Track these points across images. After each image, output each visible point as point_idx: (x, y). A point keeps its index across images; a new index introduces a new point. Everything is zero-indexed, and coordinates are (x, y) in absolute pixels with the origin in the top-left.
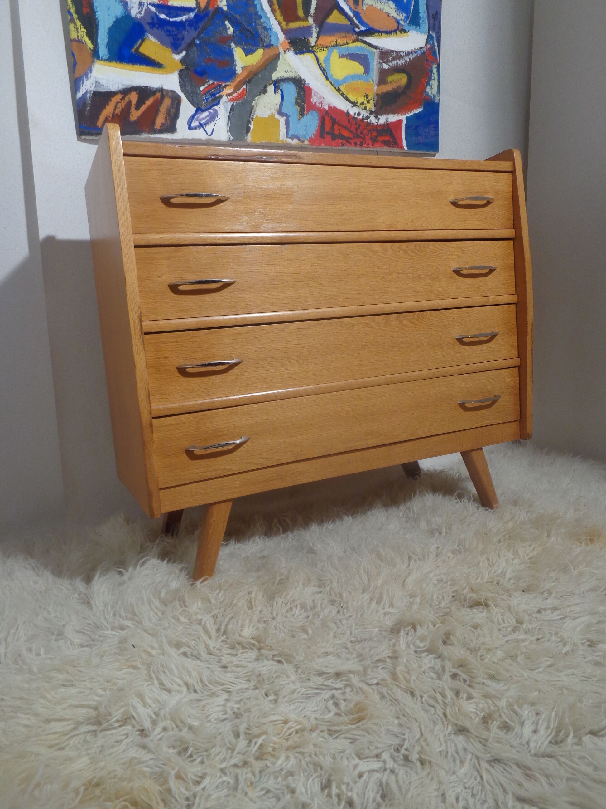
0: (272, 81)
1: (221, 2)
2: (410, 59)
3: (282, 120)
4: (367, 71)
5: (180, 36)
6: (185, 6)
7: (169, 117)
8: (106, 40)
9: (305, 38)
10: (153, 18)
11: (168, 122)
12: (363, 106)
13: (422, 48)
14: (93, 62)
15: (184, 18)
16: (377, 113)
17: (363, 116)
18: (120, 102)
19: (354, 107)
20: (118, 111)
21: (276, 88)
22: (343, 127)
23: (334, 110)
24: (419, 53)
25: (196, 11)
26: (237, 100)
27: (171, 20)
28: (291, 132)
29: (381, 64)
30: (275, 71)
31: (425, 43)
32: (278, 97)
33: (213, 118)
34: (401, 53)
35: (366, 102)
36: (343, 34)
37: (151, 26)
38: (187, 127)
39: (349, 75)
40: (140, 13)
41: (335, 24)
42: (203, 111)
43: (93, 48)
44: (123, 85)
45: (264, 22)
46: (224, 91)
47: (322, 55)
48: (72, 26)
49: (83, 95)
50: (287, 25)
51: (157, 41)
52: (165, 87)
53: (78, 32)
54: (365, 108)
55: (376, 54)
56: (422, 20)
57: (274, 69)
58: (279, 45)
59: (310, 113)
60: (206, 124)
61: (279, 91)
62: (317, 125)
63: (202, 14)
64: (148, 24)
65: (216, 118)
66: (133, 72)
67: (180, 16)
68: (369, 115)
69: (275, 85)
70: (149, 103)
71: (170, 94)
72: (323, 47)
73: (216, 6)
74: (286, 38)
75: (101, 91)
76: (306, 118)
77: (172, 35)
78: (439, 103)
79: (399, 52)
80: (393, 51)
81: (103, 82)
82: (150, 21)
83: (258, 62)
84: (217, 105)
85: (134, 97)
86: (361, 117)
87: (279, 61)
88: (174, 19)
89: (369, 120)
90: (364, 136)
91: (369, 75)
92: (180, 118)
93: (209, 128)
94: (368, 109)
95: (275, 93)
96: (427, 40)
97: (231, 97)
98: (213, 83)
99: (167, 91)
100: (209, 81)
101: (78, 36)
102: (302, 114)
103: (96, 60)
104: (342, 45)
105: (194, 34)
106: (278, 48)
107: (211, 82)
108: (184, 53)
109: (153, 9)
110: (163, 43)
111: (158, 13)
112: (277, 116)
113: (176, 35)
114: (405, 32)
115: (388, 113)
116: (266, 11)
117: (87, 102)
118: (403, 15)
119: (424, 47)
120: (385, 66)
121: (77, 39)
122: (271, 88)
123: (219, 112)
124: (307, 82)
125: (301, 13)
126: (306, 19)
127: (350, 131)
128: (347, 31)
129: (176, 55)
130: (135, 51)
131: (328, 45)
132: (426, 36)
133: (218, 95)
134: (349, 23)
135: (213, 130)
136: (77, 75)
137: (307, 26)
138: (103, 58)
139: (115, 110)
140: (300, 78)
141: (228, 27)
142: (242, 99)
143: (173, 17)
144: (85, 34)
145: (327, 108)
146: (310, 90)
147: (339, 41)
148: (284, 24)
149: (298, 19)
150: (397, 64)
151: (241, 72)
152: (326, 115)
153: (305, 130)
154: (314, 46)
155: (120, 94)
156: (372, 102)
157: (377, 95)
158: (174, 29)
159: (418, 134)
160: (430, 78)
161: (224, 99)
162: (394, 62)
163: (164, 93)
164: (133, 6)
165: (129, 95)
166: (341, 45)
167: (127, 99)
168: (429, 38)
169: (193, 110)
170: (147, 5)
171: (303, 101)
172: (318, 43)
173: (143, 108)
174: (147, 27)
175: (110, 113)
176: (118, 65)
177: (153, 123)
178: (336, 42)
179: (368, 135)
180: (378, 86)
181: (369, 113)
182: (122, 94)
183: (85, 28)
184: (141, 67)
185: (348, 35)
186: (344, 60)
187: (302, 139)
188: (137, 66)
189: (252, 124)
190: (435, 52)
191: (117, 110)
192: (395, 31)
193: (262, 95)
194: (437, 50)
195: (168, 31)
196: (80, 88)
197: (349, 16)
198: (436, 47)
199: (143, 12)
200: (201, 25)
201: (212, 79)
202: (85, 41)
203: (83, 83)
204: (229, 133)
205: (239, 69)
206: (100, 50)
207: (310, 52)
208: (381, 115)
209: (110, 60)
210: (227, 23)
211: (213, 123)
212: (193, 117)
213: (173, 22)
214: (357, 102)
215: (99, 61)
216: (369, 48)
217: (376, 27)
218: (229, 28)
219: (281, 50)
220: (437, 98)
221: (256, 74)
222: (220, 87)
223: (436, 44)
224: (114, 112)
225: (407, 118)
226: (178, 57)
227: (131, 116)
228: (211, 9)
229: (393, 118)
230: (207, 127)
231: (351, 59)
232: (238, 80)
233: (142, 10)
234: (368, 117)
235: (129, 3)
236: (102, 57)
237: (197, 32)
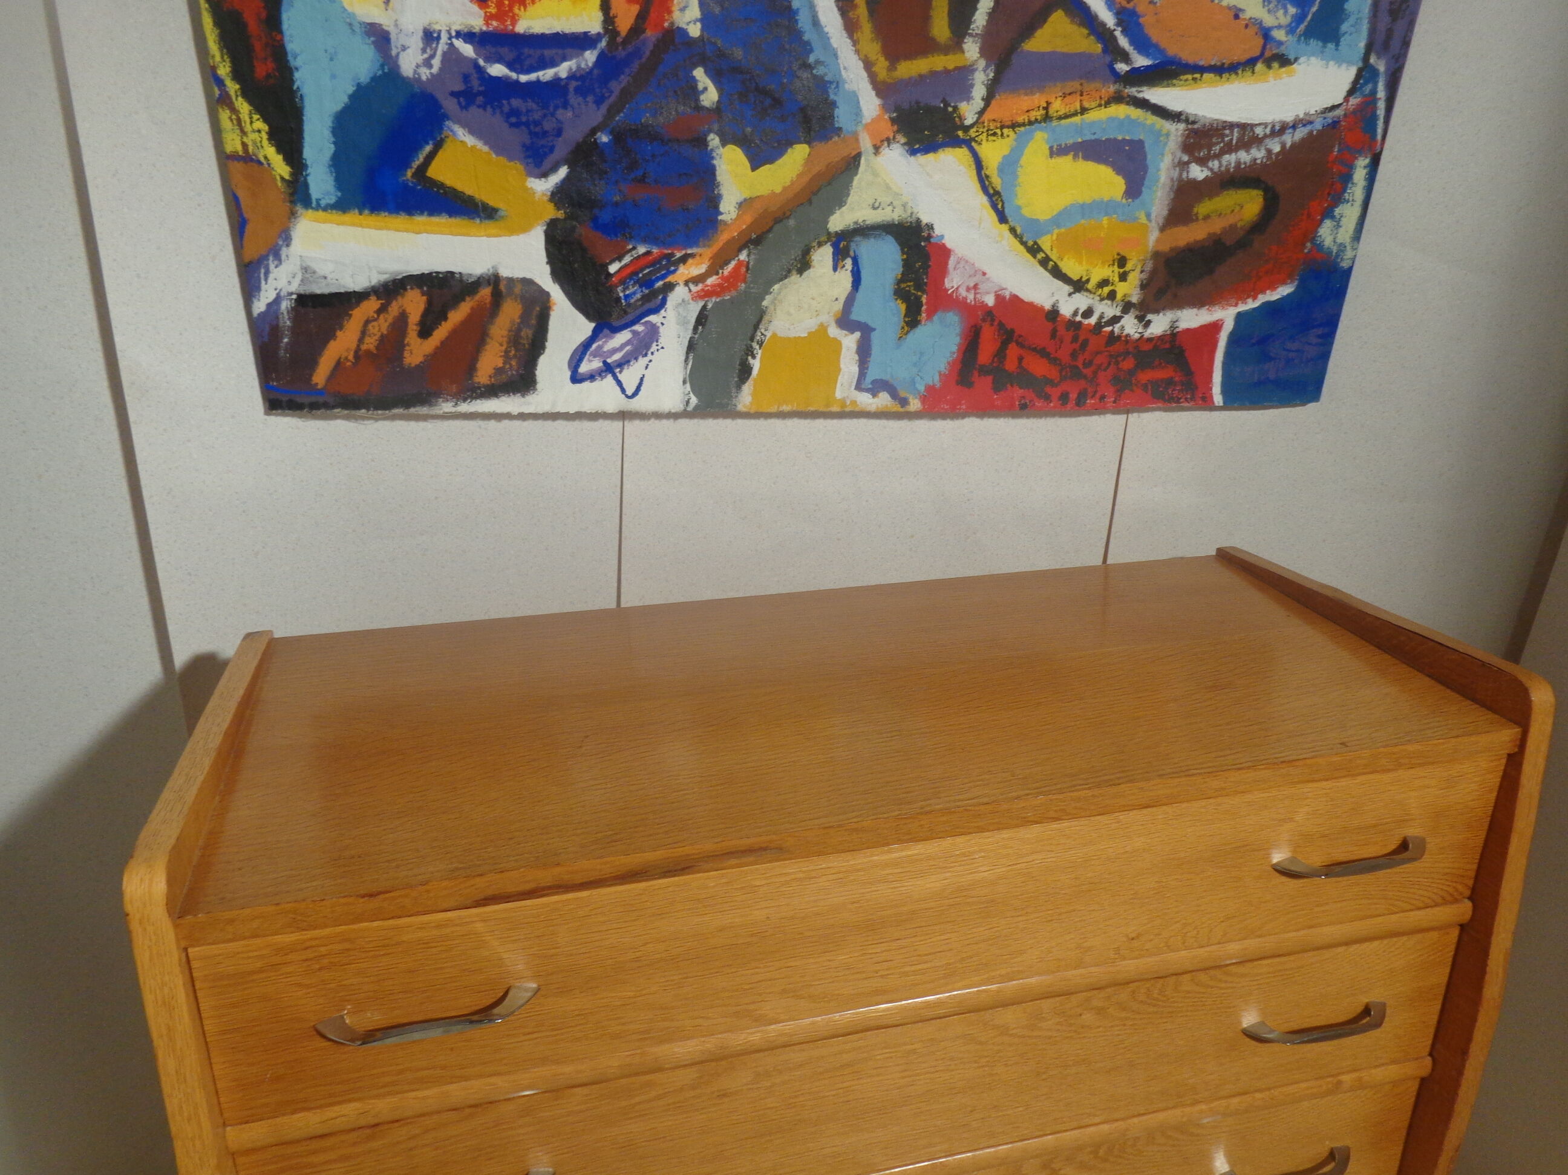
0: (829, 234)
1: (683, 9)
2: (1283, 145)
3: (850, 342)
4: (1134, 190)
5: (548, 125)
6: (567, 31)
7: (516, 351)
8: (329, 149)
9: (947, 105)
10: (466, 78)
11: (514, 363)
12: (1106, 290)
13: (1334, 108)
14: (293, 214)
15: (563, 70)
16: (1143, 310)
17: (1101, 317)
18: (375, 320)
19: (1077, 295)
20: (370, 343)
21: (840, 254)
22: (1034, 350)
23: (1012, 304)
24: (1318, 125)
25: (603, 44)
26: (718, 294)
27: (523, 78)
28: (874, 373)
29: (1183, 166)
30: (841, 206)
31: (1344, 94)
32: (844, 278)
33: (643, 346)
34: (1259, 131)
35: (1117, 279)
36: (1075, 85)
37: (462, 99)
38: (568, 374)
39: (1072, 205)
40: (428, 63)
41: (1053, 54)
42: (616, 330)
43: (292, 174)
44: (380, 273)
45: (818, 62)
46: (679, 272)
47: (993, 151)
48: (224, 115)
49: (269, 305)
50: (892, 67)
51: (480, 145)
52: (505, 272)
53: (243, 132)
54: (1112, 296)
55: (1172, 138)
56: (1351, 20)
57: (839, 200)
58: (860, 128)
59: (935, 318)
60: (622, 364)
61: (848, 263)
62: (955, 348)
63: (621, 53)
64: (454, 94)
65: (654, 348)
66: (412, 236)
67: (553, 64)
68: (1118, 314)
69: (835, 246)
70: (457, 316)
71: (517, 290)
72: (1002, 127)
73: (666, 24)
74: (885, 107)
75: (318, 292)
76: (926, 331)
77: (527, 124)
78: (1350, 269)
79: (1252, 126)
80: (1232, 126)
81: (322, 269)
82: (459, 87)
83: (788, 183)
84: (656, 311)
85: (414, 303)
86: (1093, 320)
87: (856, 179)
88: (533, 77)
89: (1117, 328)
90: (1095, 373)
91: (1137, 201)
92: (547, 351)
93: (629, 376)
94: (1119, 296)
95: (835, 269)
96: (1355, 82)
97: (700, 286)
98: (648, 253)
99: (511, 281)
100: (634, 248)
101: (244, 145)
102: (912, 320)
103: (299, 209)
104: (1067, 116)
105: (595, 115)
106: (857, 140)
107: (642, 250)
108: (563, 172)
109: (467, 50)
110: (499, 147)
111: (481, 62)
112: (834, 331)
113: (537, 123)
114: (1284, 61)
115: (1178, 303)
116: (826, 30)
117: (281, 324)
118: (1286, 12)
119: (1339, 106)
120: (1198, 173)
121: (241, 153)
122: (823, 256)
123: (662, 330)
124: (938, 231)
125: (940, 28)
126: (956, 45)
127: (1054, 361)
128: (1089, 75)
129: (537, 180)
130: (414, 175)
131: (1020, 120)
132: (1352, 72)
133: (660, 283)
134: (1099, 48)
135: (642, 379)
136: (250, 254)
137: (957, 68)
138: (323, 203)
139: (361, 340)
140: (918, 221)
141: (700, 87)
142: (734, 293)
143: (528, 71)
144: (265, 136)
145: (990, 301)
146: (945, 252)
147: (1058, 106)
148: (881, 65)
149: (927, 46)
150: (1238, 163)
151: (734, 215)
152: (984, 320)
153: (915, 365)
154: (972, 126)
155: (373, 298)
156: (1135, 278)
157: (1156, 255)
158: (531, 104)
159: (1266, 358)
160: (1338, 198)
161: (680, 293)
162: (1230, 159)
163: (502, 287)
164: (407, 44)
165: (399, 298)
166: (1060, 118)
167: (394, 309)
168: (1365, 75)
169: (585, 327)
170: (450, 38)
171: (919, 286)
172: (986, 117)
173: (441, 333)
174: (450, 105)
175: (348, 350)
176: (368, 218)
177: (472, 369)
178: (1046, 109)
179: (1105, 370)
180: (1163, 229)
181: (1120, 308)
182: (378, 298)
183: (266, 120)
184: (435, 219)
185: (1089, 86)
186: (1066, 162)
187: (903, 394)
188: (421, 219)
189: (758, 357)
190: (1374, 117)
191: (367, 340)
192: (1251, 63)
193: (794, 278)
194: (1381, 112)
195: (514, 112)
196: (259, 289)
197: (1103, 25)
198: (1381, 105)
199: (436, 63)
200: (616, 87)
201: (645, 240)
202: (266, 158)
203: (267, 273)
204: (688, 385)
205: (728, 209)
206: (310, 179)
207: (956, 143)
208: (1157, 311)
209: (341, 206)
210: (699, 73)
211: (642, 361)
212: (586, 346)
213: (529, 84)
214: (1088, 281)
215: (310, 211)
216: (1151, 119)
217: (1187, 56)
218: (706, 89)
219: (866, 143)
220: (1349, 254)
221: (780, 219)
222: (669, 261)
223: (1381, 94)
224: (358, 346)
225: (1239, 316)
226: (543, 186)
227: (406, 354)
228: (651, 35)
229: (1191, 318)
230: (625, 371)
231: (1086, 158)
232: (723, 237)
233: (432, 56)
234: (1115, 320)
235: (393, 37)
236: (318, 200)
237: (604, 108)
